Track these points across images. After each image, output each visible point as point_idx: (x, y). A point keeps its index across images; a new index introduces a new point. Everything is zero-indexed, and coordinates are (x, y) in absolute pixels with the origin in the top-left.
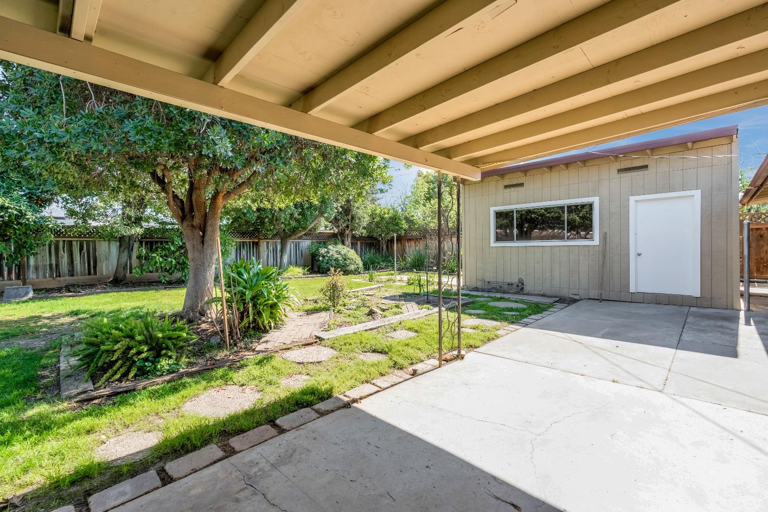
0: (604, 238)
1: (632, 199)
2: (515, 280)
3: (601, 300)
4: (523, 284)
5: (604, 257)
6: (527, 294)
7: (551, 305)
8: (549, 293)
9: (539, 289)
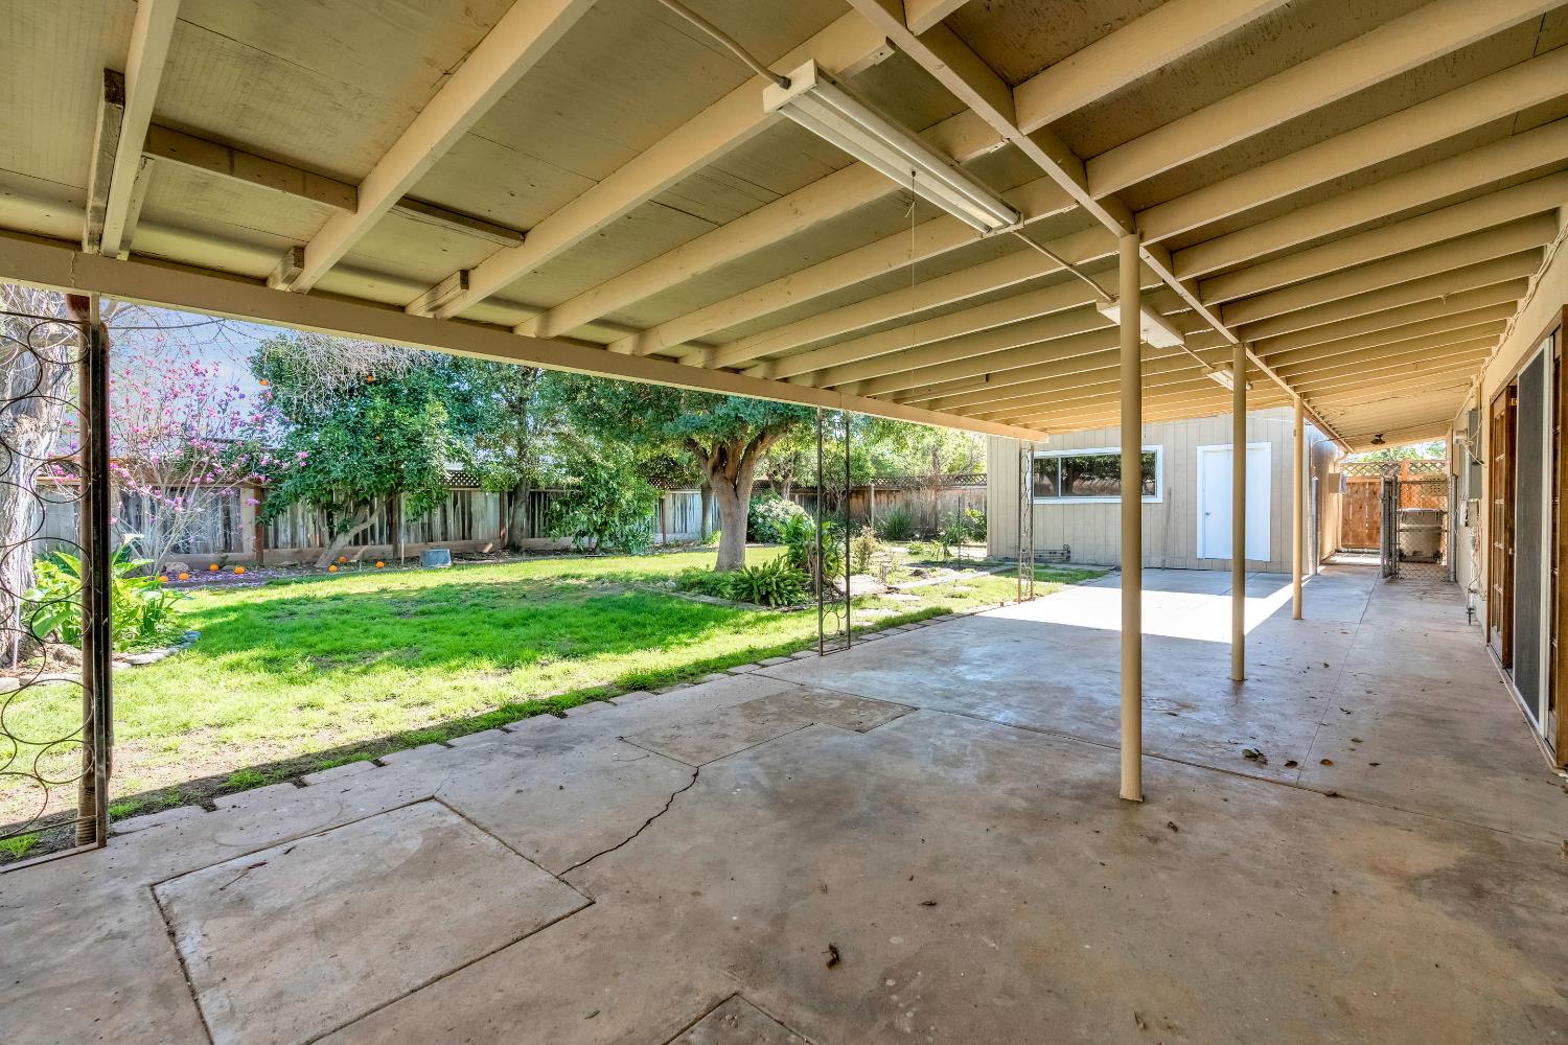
0: (1169, 494)
1: (1200, 449)
2: (1059, 547)
3: (1163, 568)
4: (1069, 552)
5: (1168, 517)
6: (1076, 564)
7: (1106, 573)
8: (1102, 562)
9: (1089, 558)
